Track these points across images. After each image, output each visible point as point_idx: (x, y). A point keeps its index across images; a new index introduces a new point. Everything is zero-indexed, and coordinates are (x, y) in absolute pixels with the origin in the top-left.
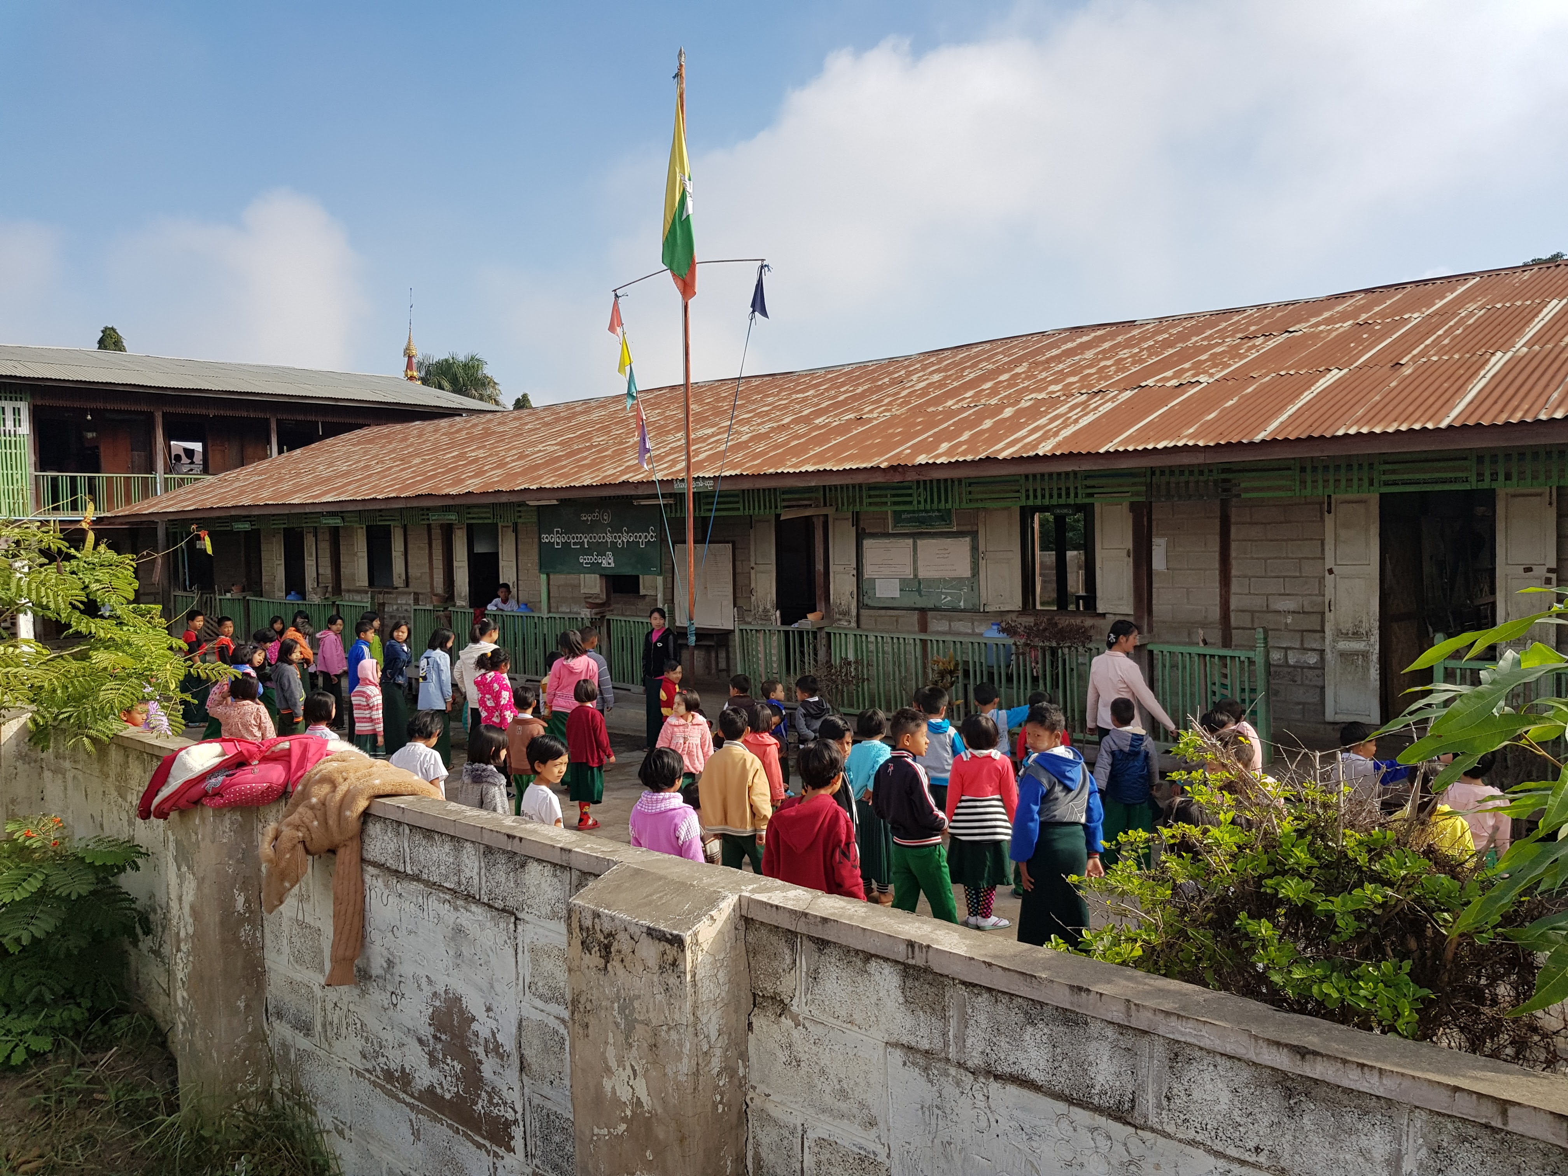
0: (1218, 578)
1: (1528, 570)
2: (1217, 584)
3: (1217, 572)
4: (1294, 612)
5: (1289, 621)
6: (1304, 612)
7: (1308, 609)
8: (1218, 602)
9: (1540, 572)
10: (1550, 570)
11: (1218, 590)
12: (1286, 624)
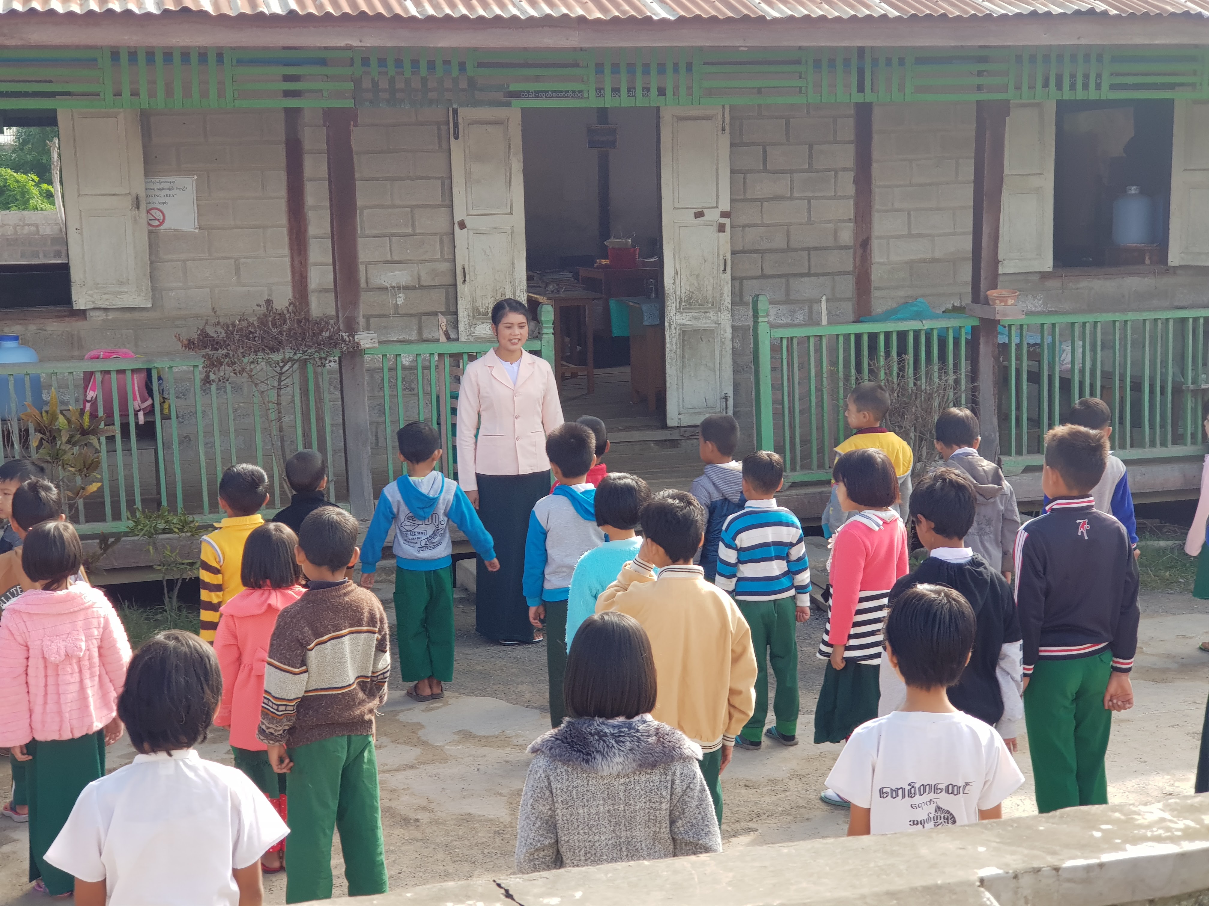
0: (286, 239)
1: (699, 215)
2: (286, 251)
3: (285, 231)
4: (406, 288)
5: (400, 301)
6: (422, 287)
7: (426, 281)
8: (289, 278)
9: (713, 216)
10: (724, 215)
11: (287, 260)
12: (396, 306)
